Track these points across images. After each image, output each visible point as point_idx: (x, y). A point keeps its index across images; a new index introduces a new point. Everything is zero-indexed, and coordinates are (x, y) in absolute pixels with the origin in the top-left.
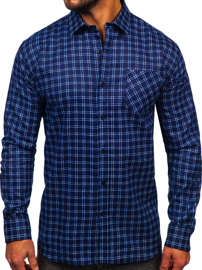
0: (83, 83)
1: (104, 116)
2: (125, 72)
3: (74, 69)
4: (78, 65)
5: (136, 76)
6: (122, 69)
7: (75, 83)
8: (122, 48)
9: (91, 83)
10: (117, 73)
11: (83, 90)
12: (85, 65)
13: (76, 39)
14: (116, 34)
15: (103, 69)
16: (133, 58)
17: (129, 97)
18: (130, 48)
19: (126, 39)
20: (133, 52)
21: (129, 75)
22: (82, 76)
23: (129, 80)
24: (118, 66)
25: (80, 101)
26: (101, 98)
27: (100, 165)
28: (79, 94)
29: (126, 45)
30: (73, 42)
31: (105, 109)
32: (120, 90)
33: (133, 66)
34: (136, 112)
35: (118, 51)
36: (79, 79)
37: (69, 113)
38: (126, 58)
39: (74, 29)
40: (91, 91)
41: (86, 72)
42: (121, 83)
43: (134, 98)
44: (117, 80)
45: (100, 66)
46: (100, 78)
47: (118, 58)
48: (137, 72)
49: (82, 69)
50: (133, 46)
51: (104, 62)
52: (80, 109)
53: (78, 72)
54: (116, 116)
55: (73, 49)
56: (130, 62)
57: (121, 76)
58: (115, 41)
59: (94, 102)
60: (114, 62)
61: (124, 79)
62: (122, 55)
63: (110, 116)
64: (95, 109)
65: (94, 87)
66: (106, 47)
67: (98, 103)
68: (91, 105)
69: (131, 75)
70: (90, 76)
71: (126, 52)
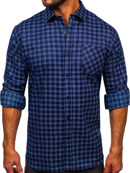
0: (55, 53)
1: (68, 75)
2: (82, 46)
3: (49, 44)
4: (51, 42)
5: (89, 49)
6: (80, 44)
7: (50, 53)
8: (81, 31)
9: (60, 53)
10: (77, 47)
11: (55, 58)
12: (56, 42)
13: (50, 25)
14: (77, 22)
15: (67, 44)
16: (87, 38)
17: (84, 62)
18: (85, 31)
19: (83, 25)
20: (88, 34)
21: (84, 48)
22: (54, 49)
23: (84, 52)
24: (77, 42)
25: (53, 65)
26: (67, 63)
27: (66, 106)
28: (52, 60)
29: (83, 29)
30: (48, 27)
31: (69, 70)
32: (79, 58)
33: (87, 42)
34: (88, 72)
35: (78, 33)
36: (52, 51)
37: (46, 72)
38: (83, 37)
39: (47, 18)
40: (60, 58)
41: (57, 46)
42: (79, 53)
43: (88, 63)
44: (77, 51)
45: (66, 42)
46: (66, 50)
47: (78, 37)
48: (90, 47)
49: (54, 44)
50: (87, 30)
51: (68, 39)
52: (53, 70)
53: (52, 46)
54: (76, 74)
55: (48, 31)
56: (85, 40)
57: (79, 49)
58: (76, 27)
59: (62, 65)
60: (75, 40)
61: (81, 51)
62: (80, 35)
63: (72, 75)
64: (62, 70)
65: (62, 56)
66: (69, 30)
67: (65, 66)
68: (60, 68)
69: (85, 48)
70: (59, 49)
71: (83, 33)
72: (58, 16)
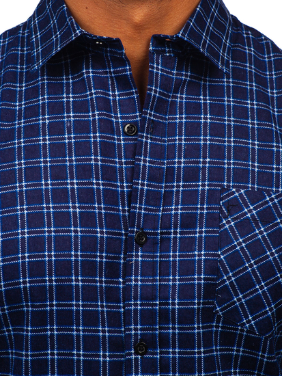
0: (75, 231)
1: (145, 344)
2: (213, 197)
3: (46, 185)
4: (59, 173)
5: (250, 211)
6: (203, 186)
7: (49, 231)
8: (206, 119)
9: (101, 233)
10: (190, 198)
11: (76, 256)
12: (84, 172)
13: (56, 89)
14: (186, 76)
15: (143, 185)
16: (241, 153)
17: (229, 278)
18: (229, 121)
19: (217, 92)
20: (241, 132)
21: (227, 205)
22: (74, 208)
23: (228, 224)
24: (191, 175)
25: (64, 293)
26: (137, 281)
28: (64, 268)
29: (218, 110)
30: (44, 99)
31: (148, 318)
32: (200, 255)
33: (241, 176)
34: (251, 330)
35: (193, 130)
36: (62, 219)
37: (28, 331)
38: (217, 152)
39: (46, 52)
40: (101, 257)
41: (86, 196)
42: (201, 232)
43: (245, 283)
44: (189, 222)
45: (133, 174)
46: (132, 215)
47: (193, 151)
48: (255, 197)
49: (72, 184)
50: (241, 113)
51: (145, 162)
52: (66, 318)
53: (60, 196)
54: (186, 341)
55: (45, 120)
56: (229, 164)
57: (203, 209)
58: (183, 98)
59: (111, 295)
60: (180, 163)
61: (213, 220)
62: (205, 140)
63: (165, 342)
64: (115, 320)
65: (113, 246)
66: (151, 115)
67: (127, 298)
68: (102, 306)
69: (234, 206)
70: (99, 208)
71: (217, 130)
72: (101, 39)
